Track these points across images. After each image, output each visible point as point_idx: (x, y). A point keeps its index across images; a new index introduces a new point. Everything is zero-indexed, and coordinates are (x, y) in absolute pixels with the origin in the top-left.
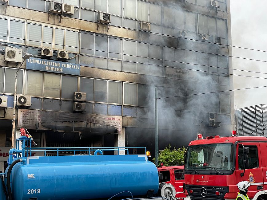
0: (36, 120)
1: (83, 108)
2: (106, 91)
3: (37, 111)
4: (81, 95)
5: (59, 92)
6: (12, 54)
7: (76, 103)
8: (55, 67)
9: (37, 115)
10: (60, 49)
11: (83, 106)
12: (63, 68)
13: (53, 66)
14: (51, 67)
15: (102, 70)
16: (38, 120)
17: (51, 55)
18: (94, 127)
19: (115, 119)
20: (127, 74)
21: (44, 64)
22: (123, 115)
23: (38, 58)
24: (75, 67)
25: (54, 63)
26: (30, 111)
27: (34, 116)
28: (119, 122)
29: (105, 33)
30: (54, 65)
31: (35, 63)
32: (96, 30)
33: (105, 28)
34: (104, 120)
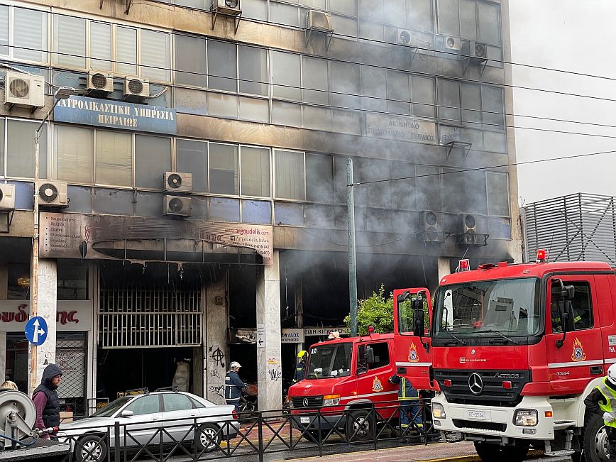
0: (80, 237)
1: (185, 208)
2: (236, 170)
3: (83, 217)
4: (179, 180)
5: (129, 173)
6: (21, 88)
7: (169, 198)
8: (118, 115)
9: (82, 226)
10: (129, 74)
11: (184, 203)
12: (138, 118)
13: (114, 114)
14: (111, 117)
15: (224, 122)
16: (84, 238)
17: (109, 88)
18: (210, 251)
19: (257, 232)
20: (281, 129)
21: (94, 109)
22: (273, 222)
23: (80, 95)
24: (165, 115)
25: (116, 106)
26: (66, 216)
27: (75, 227)
28: (265, 237)
29: (231, 36)
30: (116, 112)
31: (74, 107)
32: (210, 31)
33: (229, 24)
34: (233, 235)
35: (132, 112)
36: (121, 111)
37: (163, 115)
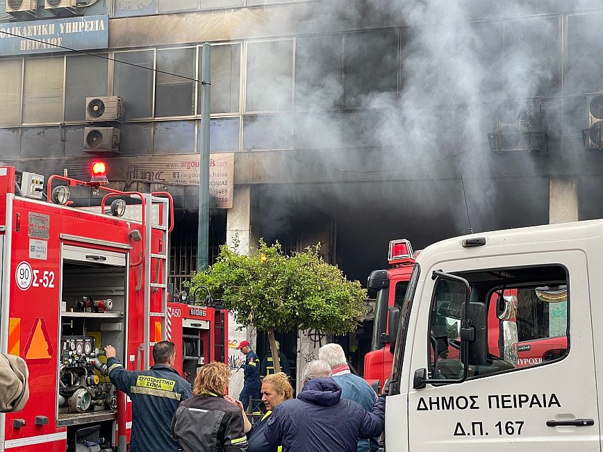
4: (101, 106)
5: (58, 106)
7: (88, 130)
11: (104, 134)
12: (64, 35)
17: (26, 6)
19: (212, 164)
22: (241, 147)
24: (95, 26)
28: (223, 170)
34: (176, 170)
35: (57, 29)
36: (45, 31)
37: (92, 25)
